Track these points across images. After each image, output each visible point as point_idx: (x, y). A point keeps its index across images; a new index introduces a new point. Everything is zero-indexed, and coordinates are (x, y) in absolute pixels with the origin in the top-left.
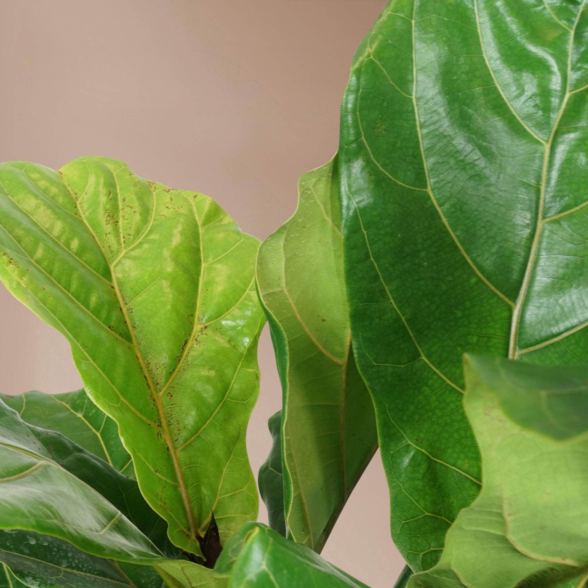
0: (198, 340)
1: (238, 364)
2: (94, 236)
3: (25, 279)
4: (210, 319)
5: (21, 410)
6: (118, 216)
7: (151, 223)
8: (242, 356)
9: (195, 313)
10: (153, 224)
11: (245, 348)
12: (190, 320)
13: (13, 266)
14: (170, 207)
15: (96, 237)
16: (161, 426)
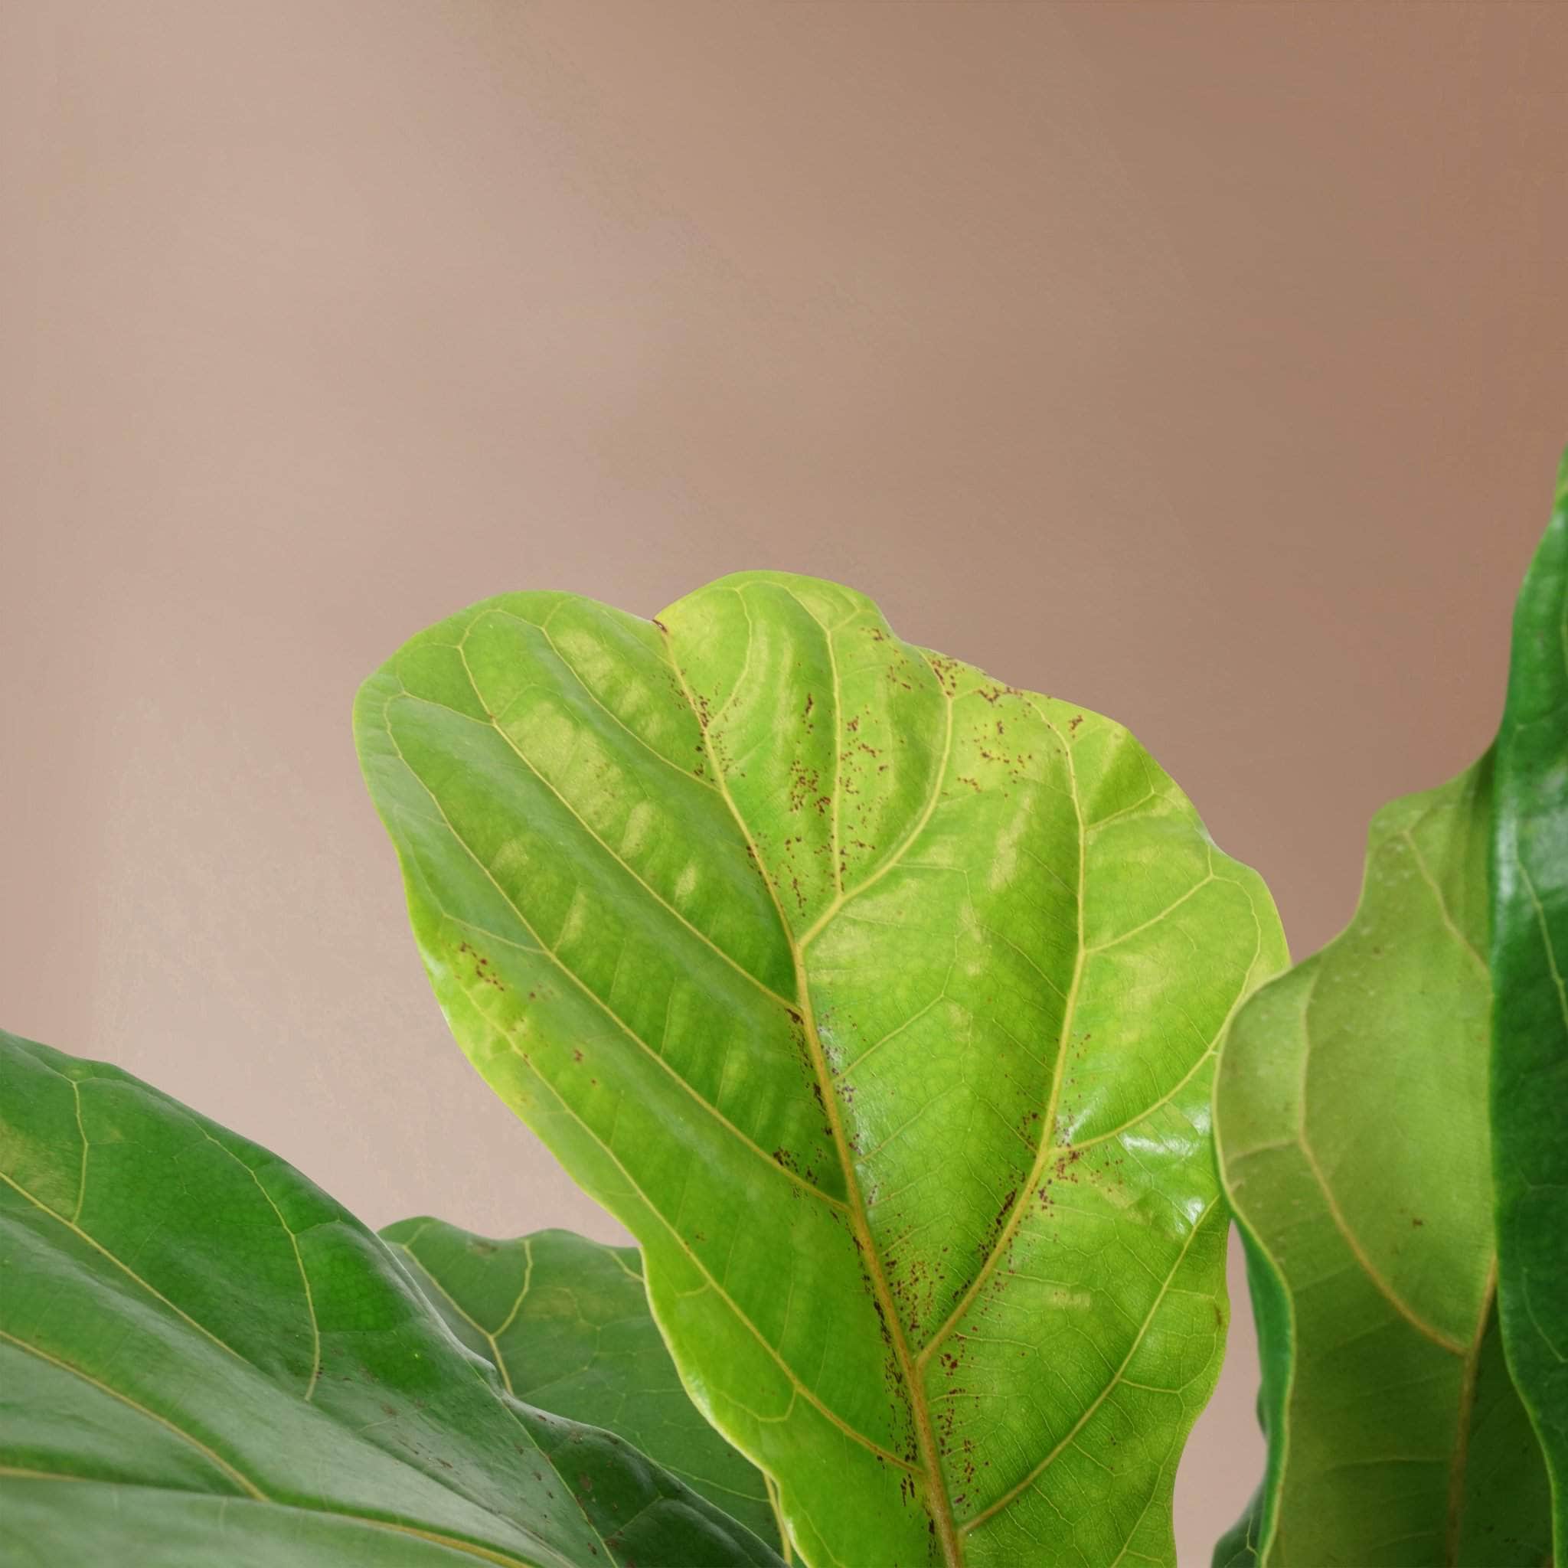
0: (1046, 1194)
1: (1164, 1279)
2: (749, 848)
3: (521, 1027)
4: (1090, 1130)
5: (518, 1295)
6: (829, 782)
7: (933, 803)
8: (1178, 1254)
9: (1044, 1109)
10: (937, 808)
11: (1189, 1226)
12: (1026, 1134)
13: (491, 986)
14: (994, 754)
15: (755, 851)
16: (914, 1458)
